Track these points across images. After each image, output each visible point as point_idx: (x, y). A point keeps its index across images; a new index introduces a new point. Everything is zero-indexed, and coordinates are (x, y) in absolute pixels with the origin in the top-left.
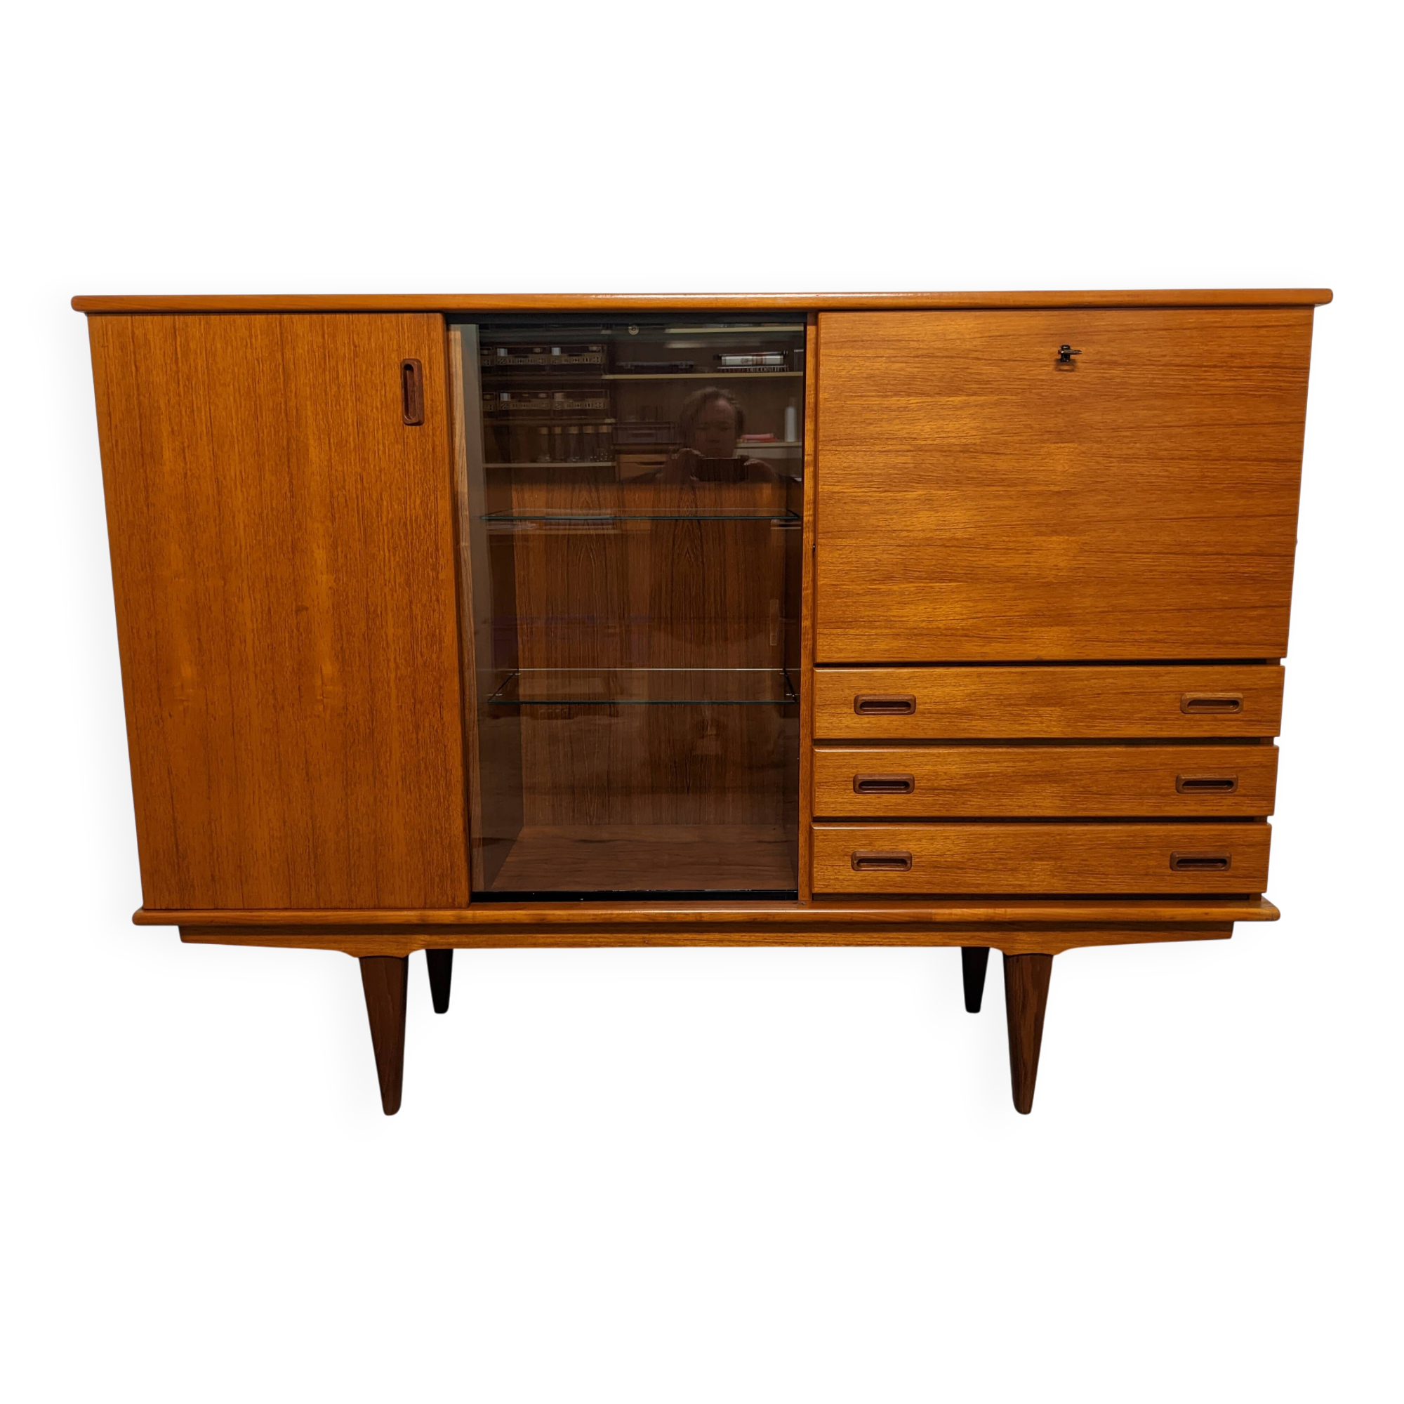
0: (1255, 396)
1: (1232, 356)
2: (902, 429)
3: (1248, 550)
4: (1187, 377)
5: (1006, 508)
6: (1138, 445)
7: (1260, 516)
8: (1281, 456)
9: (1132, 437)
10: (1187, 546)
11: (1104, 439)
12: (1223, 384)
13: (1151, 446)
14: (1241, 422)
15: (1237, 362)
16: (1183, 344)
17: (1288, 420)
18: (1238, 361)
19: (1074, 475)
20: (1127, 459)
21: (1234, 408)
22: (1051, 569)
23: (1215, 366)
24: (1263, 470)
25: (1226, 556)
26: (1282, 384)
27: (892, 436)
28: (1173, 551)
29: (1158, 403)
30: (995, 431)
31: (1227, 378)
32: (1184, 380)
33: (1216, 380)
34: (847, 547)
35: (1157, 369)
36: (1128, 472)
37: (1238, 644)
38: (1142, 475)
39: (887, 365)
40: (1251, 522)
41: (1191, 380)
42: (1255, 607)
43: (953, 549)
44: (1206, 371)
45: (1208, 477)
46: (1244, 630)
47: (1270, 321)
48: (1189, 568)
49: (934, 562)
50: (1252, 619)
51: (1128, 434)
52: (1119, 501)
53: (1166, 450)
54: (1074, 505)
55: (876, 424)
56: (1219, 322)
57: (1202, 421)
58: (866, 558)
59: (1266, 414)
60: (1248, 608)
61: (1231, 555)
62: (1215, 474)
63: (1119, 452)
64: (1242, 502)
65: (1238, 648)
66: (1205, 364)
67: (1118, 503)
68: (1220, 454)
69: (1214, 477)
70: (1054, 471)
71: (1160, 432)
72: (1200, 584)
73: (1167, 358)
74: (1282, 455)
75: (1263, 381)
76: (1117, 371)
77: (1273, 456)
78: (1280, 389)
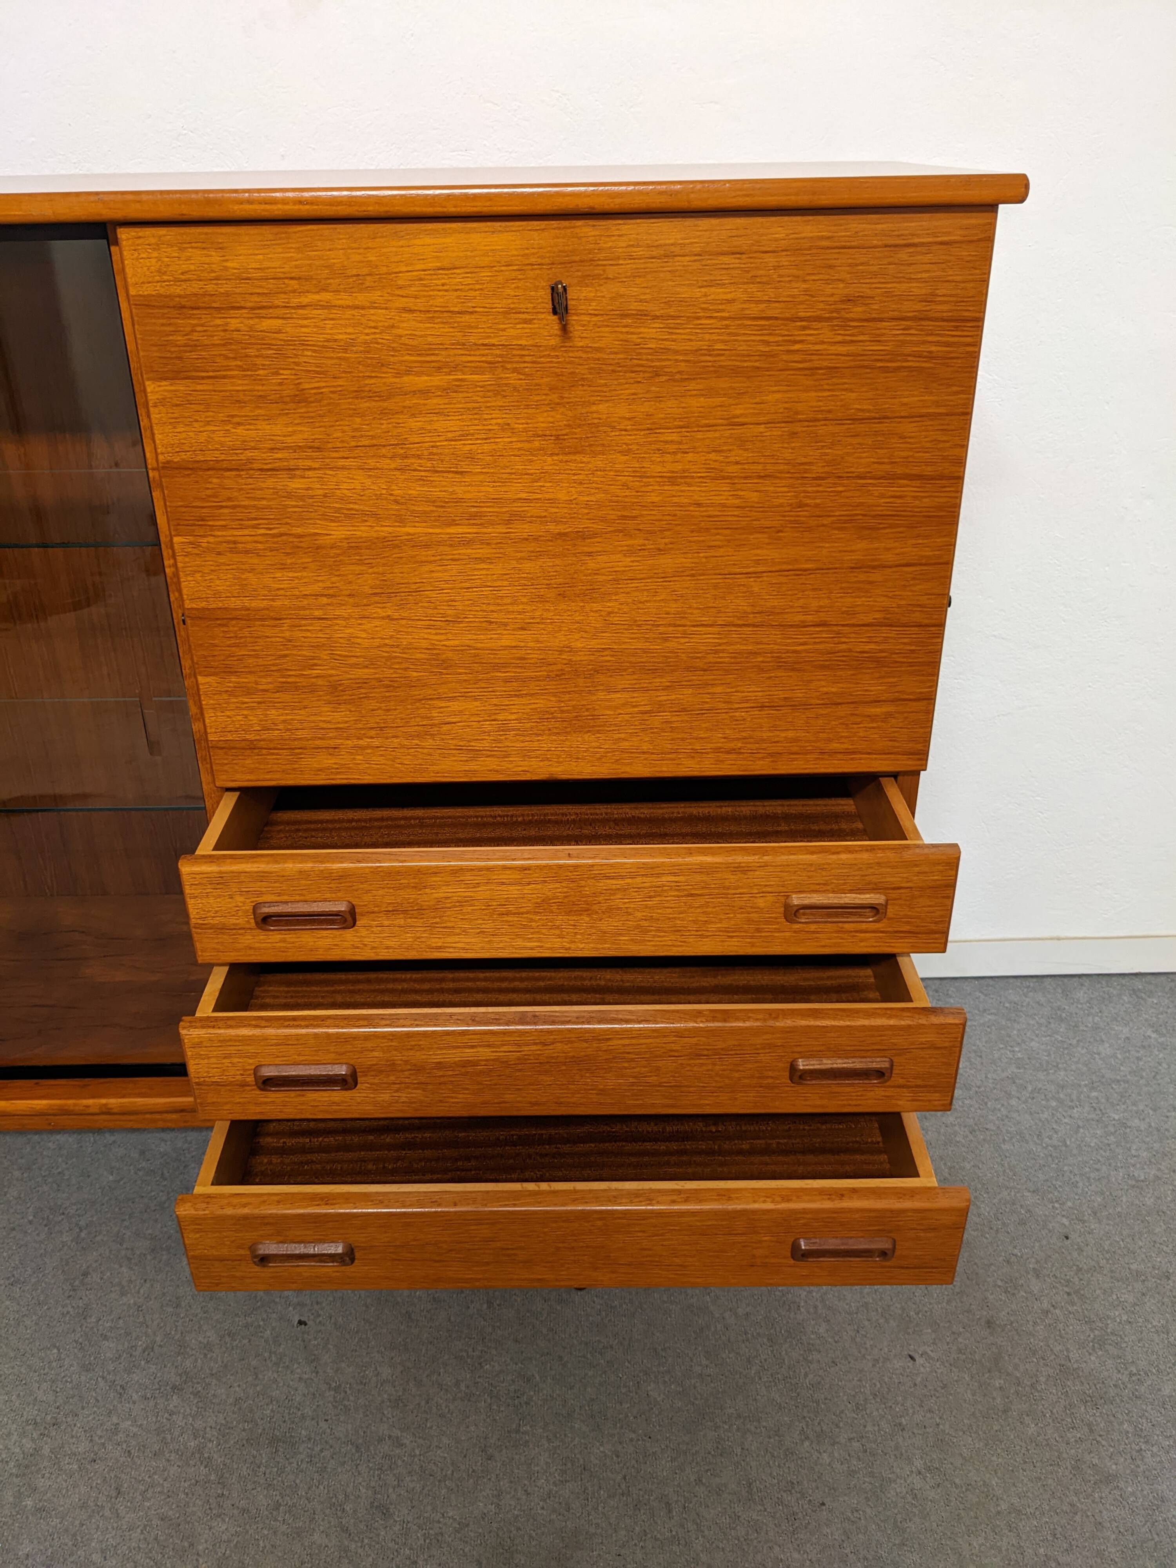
0: (885, 370)
1: (848, 300)
2: (294, 432)
3: (869, 619)
4: (771, 339)
5: (482, 560)
6: (690, 457)
7: (890, 567)
8: (928, 470)
9: (680, 443)
10: (772, 613)
11: (634, 447)
12: (834, 349)
13: (713, 456)
14: (861, 415)
15: (858, 310)
16: (765, 279)
17: (942, 410)
18: (860, 309)
19: (587, 505)
20: (673, 480)
21: (851, 391)
22: (561, 652)
23: (819, 319)
24: (898, 494)
25: (835, 628)
26: (933, 349)
27: (279, 445)
28: (750, 622)
29: (723, 383)
30: (450, 435)
31: (840, 338)
32: (767, 343)
33: (823, 343)
34: (234, 622)
35: (719, 324)
36: (675, 500)
37: (854, 753)
38: (699, 505)
39: (251, 322)
40: (876, 576)
41: (778, 344)
42: (877, 702)
43: (404, 622)
44: (804, 328)
45: (807, 505)
46: (861, 734)
47: (918, 236)
48: (776, 647)
49: (377, 642)
50: (872, 718)
51: (675, 437)
52: (661, 547)
53: (737, 463)
54: (590, 554)
55: (250, 424)
56: (829, 238)
57: (797, 413)
58: (268, 637)
59: (905, 400)
60: (867, 702)
61: (843, 625)
62: (818, 501)
63: (659, 469)
64: (862, 545)
65: (852, 759)
66: (802, 314)
67: (659, 550)
68: (827, 469)
69: (817, 506)
70: (553, 501)
71: (727, 433)
72: (793, 670)
73: (737, 306)
74: (929, 468)
75: (903, 343)
76: (651, 331)
77: (915, 471)
78: (931, 356)
